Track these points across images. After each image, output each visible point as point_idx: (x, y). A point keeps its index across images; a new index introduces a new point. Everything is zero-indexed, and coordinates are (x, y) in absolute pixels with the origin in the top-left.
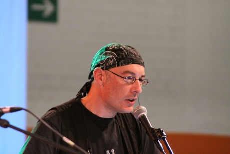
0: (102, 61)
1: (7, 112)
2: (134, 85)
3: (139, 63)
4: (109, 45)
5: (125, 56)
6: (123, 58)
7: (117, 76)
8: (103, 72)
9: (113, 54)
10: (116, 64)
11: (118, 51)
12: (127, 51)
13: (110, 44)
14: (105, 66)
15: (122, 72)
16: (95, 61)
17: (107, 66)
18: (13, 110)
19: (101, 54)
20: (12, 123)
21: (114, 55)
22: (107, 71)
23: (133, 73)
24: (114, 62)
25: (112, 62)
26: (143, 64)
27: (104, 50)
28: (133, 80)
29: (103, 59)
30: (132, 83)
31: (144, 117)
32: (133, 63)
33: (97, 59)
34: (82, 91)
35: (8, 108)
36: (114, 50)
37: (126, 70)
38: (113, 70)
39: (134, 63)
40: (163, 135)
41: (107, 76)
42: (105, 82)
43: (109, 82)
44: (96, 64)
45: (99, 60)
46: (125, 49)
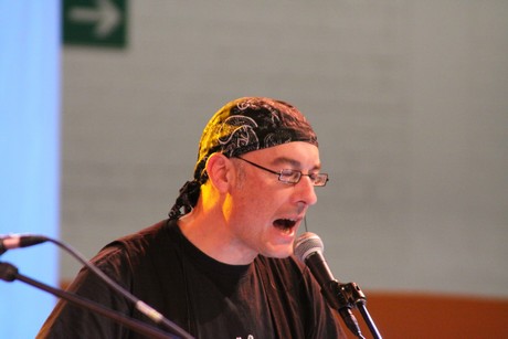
0: (223, 139)
1: (13, 247)
2: (298, 187)
3: (305, 140)
4: (237, 102)
5: (274, 125)
6: (271, 130)
7: (260, 170)
8: (228, 162)
9: (247, 122)
10: (255, 145)
11: (259, 113)
12: (279, 113)
13: (240, 100)
14: (230, 148)
15: (272, 160)
16: (207, 139)
17: (236, 150)
18: (26, 242)
19: (220, 122)
20: (23, 271)
21: (251, 124)
22: (235, 159)
23: (294, 163)
24: (252, 138)
25: (247, 140)
26: (313, 141)
27: (228, 113)
28: (296, 177)
29: (225, 134)
30: (294, 184)
31: (315, 256)
32: (292, 141)
33: (212, 135)
34: (179, 202)
35: (15, 238)
36: (249, 112)
37: (280, 155)
38: (250, 156)
39: (297, 140)
40: (358, 296)
41: (236, 170)
42: (233, 183)
43: (243, 183)
44: (212, 145)
45: (218, 136)
46: (273, 109)
